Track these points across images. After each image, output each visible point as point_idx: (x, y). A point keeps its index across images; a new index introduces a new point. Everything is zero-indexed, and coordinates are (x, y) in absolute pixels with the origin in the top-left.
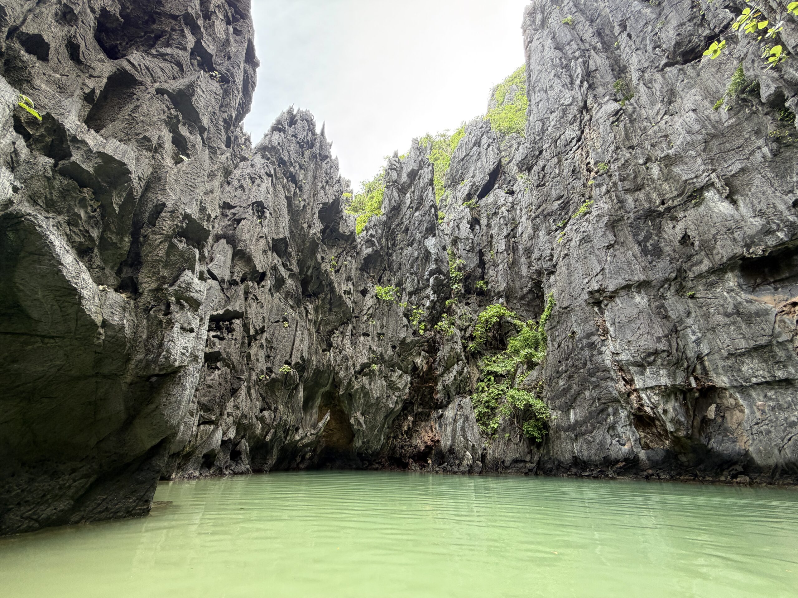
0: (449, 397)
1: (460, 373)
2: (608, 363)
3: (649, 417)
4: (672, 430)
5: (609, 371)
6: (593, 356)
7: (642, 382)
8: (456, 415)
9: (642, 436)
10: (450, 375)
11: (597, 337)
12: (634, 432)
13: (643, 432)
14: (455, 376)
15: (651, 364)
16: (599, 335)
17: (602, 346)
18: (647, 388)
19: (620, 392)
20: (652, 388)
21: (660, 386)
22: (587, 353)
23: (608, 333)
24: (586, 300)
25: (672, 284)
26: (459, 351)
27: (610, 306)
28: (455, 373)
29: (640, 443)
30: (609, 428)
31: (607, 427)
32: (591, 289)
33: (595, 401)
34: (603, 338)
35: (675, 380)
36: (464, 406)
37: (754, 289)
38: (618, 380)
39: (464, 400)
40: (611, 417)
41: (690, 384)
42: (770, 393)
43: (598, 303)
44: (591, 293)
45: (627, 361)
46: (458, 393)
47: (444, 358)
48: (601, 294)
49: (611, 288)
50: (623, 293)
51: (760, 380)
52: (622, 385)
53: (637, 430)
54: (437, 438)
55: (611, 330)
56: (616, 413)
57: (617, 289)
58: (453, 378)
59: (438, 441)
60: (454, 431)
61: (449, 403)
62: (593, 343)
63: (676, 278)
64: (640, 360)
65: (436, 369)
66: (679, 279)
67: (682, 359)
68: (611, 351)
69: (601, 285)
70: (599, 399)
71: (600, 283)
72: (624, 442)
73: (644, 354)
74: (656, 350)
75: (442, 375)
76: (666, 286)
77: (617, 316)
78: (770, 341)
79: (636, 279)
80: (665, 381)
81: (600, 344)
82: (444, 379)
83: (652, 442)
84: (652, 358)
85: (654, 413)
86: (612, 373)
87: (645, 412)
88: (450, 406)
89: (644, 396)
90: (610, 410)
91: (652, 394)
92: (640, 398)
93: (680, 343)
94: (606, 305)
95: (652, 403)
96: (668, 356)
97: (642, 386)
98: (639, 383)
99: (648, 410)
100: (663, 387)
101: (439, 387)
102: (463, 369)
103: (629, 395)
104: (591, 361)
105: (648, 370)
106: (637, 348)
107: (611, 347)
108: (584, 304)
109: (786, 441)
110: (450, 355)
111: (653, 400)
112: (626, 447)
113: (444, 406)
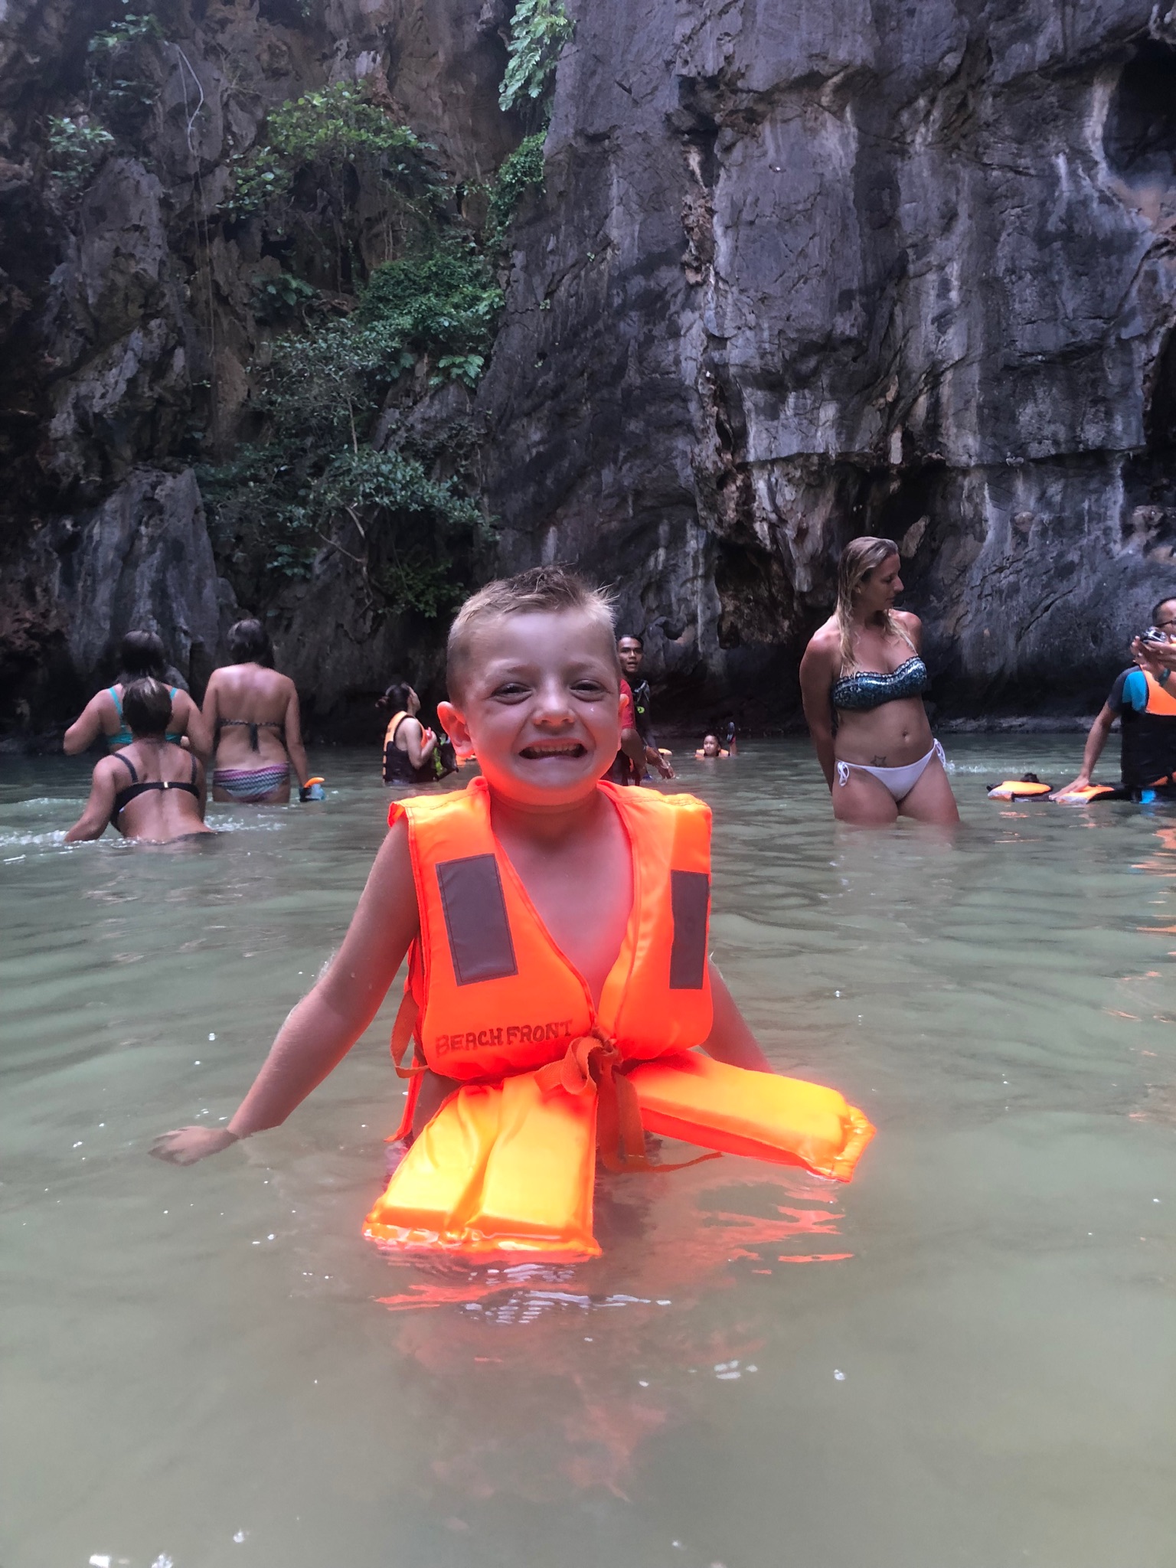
0: (106, 470)
1: (156, 367)
2: (689, 370)
3: (760, 551)
4: (805, 588)
5: (685, 400)
6: (650, 339)
7: (765, 443)
8: (134, 536)
9: (730, 608)
10: (112, 375)
11: (675, 272)
12: (710, 598)
13: (735, 597)
14: (132, 382)
15: (803, 382)
16: (685, 266)
17: (683, 307)
18: (774, 462)
19: (699, 470)
20: (788, 460)
21: (809, 456)
22: (631, 327)
23: (711, 261)
24: (668, 117)
25: (941, 96)
26: (152, 271)
27: (737, 154)
28: (130, 367)
29: (719, 627)
30: (647, 589)
31: (644, 582)
32: (690, 71)
33: (624, 500)
34: (693, 277)
35: (851, 440)
36: (169, 506)
37: (1131, 161)
38: (706, 431)
39: (170, 482)
40: (662, 552)
41: (886, 453)
42: (1055, 490)
43: (704, 134)
44: (688, 85)
45: (744, 366)
46: (145, 455)
47: (84, 300)
48: (720, 97)
49: (759, 79)
50: (791, 106)
51: (1047, 449)
52: (712, 448)
53: (721, 591)
54: (52, 626)
55: (723, 246)
56: (677, 539)
57: (776, 88)
58: (123, 387)
59: (59, 636)
60: (122, 601)
61: (106, 490)
62: (660, 295)
63: (954, 77)
64: (779, 366)
65: (47, 343)
66: (962, 83)
67: (888, 372)
68: (706, 331)
69: (728, 59)
70: (638, 494)
71: (728, 48)
72: (680, 625)
73: (795, 348)
74: (829, 336)
75: (71, 372)
76: (922, 102)
77: (750, 199)
78: (1105, 335)
79: (842, 55)
80: (825, 439)
81: (680, 297)
82: (83, 389)
83: (748, 624)
84: (812, 363)
85: (774, 540)
86: (693, 406)
87: (754, 535)
88: (111, 504)
89: (761, 486)
90: (663, 529)
91: (783, 481)
92: (748, 493)
93: (899, 320)
94: (728, 149)
95: (776, 509)
96: (855, 360)
97: (764, 456)
98: (756, 446)
99: (761, 529)
100: (815, 459)
101: (62, 424)
102: (168, 353)
103: (723, 480)
104: (641, 360)
105: (791, 399)
106: (780, 325)
107: (710, 314)
108: (658, 133)
109: (1038, 613)
110: (112, 288)
111: (779, 501)
112: (680, 641)
113: (85, 505)
